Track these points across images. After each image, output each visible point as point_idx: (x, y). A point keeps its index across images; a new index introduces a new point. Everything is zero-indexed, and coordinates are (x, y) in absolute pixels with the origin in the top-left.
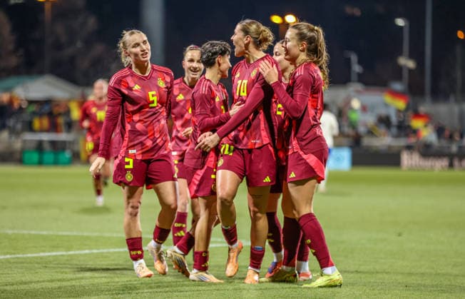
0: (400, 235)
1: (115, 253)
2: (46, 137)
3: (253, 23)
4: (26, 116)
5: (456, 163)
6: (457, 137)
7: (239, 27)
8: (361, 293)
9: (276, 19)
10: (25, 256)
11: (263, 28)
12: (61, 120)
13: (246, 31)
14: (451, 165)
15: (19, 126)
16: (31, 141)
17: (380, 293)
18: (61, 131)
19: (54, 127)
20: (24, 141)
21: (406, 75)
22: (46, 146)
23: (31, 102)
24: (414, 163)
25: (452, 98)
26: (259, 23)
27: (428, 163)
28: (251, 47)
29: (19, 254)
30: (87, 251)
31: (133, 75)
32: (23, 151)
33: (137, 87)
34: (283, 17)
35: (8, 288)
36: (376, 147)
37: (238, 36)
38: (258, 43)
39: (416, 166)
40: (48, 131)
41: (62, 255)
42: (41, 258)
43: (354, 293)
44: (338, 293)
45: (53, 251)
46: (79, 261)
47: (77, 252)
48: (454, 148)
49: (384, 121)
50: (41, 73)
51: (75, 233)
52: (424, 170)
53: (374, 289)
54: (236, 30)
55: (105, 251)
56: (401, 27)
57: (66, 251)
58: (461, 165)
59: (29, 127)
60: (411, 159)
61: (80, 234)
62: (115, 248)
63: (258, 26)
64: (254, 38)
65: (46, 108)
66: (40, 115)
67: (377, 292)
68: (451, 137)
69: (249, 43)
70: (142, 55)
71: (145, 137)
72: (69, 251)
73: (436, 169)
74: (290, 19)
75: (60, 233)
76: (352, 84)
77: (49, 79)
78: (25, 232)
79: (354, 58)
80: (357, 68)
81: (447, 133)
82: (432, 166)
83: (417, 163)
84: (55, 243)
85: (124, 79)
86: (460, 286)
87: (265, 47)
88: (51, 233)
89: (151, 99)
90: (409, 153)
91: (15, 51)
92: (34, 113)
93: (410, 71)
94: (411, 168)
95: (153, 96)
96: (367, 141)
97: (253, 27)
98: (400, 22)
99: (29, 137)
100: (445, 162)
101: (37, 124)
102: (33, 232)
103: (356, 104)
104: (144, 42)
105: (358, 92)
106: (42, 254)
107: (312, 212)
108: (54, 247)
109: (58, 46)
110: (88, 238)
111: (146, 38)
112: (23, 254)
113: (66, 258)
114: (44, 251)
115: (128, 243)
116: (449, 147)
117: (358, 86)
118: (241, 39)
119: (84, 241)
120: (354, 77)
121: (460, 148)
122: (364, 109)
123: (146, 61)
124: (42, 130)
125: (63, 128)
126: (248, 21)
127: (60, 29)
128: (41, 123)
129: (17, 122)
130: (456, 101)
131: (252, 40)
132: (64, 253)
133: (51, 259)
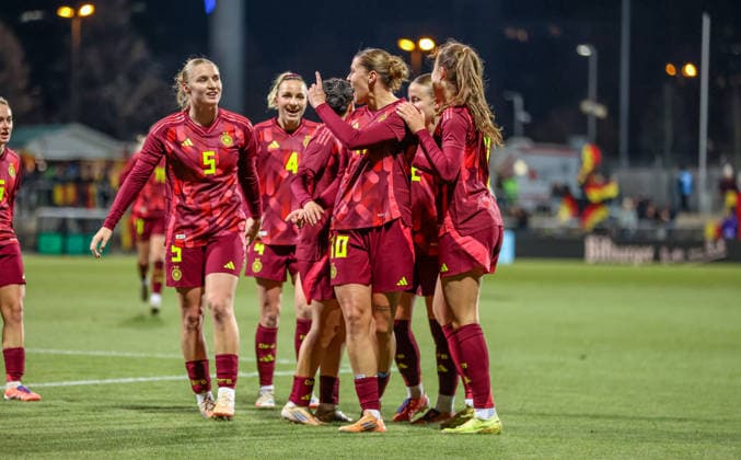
0: (583, 357)
1: (172, 381)
2: (72, 214)
3: (378, 53)
4: (43, 184)
5: (664, 254)
6: (665, 217)
7: (357, 60)
8: (527, 441)
9: (406, 45)
10: (41, 385)
11: (392, 58)
12: (94, 190)
13: (368, 66)
14: (657, 258)
15: (34, 198)
16: (51, 219)
17: (555, 442)
18: (94, 206)
19: (83, 200)
20: (40, 220)
21: (592, 126)
22: (73, 227)
23: (51, 163)
24: (603, 254)
25: (659, 161)
26: (386, 53)
27: (624, 254)
28: (378, 87)
29: (32, 382)
30: (131, 380)
31: (187, 122)
32: (38, 234)
33: (188, 143)
34: (416, 42)
35: (16, 432)
36: (549, 230)
37: (357, 73)
38: (387, 81)
39: (606, 258)
40: (74, 205)
41: (96, 385)
42: (64, 389)
43: (516, 441)
44: (494, 441)
45: (82, 379)
46: (120, 394)
47: (116, 381)
48: (661, 233)
49: (562, 192)
50: (65, 121)
51: (114, 353)
52: (618, 264)
53: (545, 436)
54: (353, 66)
55: (157, 379)
56: (586, 58)
57: (100, 379)
58: (671, 259)
59: (49, 200)
60: (600, 248)
61: (121, 354)
62: (171, 375)
63: (385, 56)
64: (381, 73)
65: (72, 173)
66: (64, 182)
67: (549, 440)
68: (657, 216)
69: (375, 81)
70: (208, 94)
71: (198, 217)
72: (105, 378)
73: (636, 263)
74: (426, 44)
75: (92, 353)
76: (515, 139)
77: (77, 129)
78: (42, 351)
79: (518, 101)
80: (522, 117)
81: (651, 210)
82: (629, 258)
83: (608, 255)
84: (85, 367)
85: (172, 129)
86: (668, 432)
87: (397, 85)
88: (78, 352)
89: (206, 162)
90: (597, 240)
91: (28, 90)
92: (55, 180)
93: (598, 120)
94: (598, 262)
95: (209, 158)
96: (536, 222)
97: (379, 59)
98: (584, 51)
99: (47, 213)
100: (648, 253)
101: (59, 195)
102: (53, 351)
103: (520, 168)
104: (215, 77)
105: (524, 151)
106: (65, 383)
107: (478, 322)
108: (82, 372)
109: (91, 83)
110: (132, 360)
111: (217, 72)
112: (38, 382)
113: (98, 389)
114: (68, 379)
115: (188, 368)
116: (653, 231)
117: (524, 143)
118: (362, 77)
119: (126, 366)
120: (518, 129)
121: (670, 232)
122: (532, 175)
123: (213, 105)
124: (66, 205)
125: (97, 200)
126: (370, 50)
127: (93, 57)
128: (65, 194)
129: (30, 192)
130: (665, 166)
131: (379, 77)
132: (98, 382)
133: (79, 390)
